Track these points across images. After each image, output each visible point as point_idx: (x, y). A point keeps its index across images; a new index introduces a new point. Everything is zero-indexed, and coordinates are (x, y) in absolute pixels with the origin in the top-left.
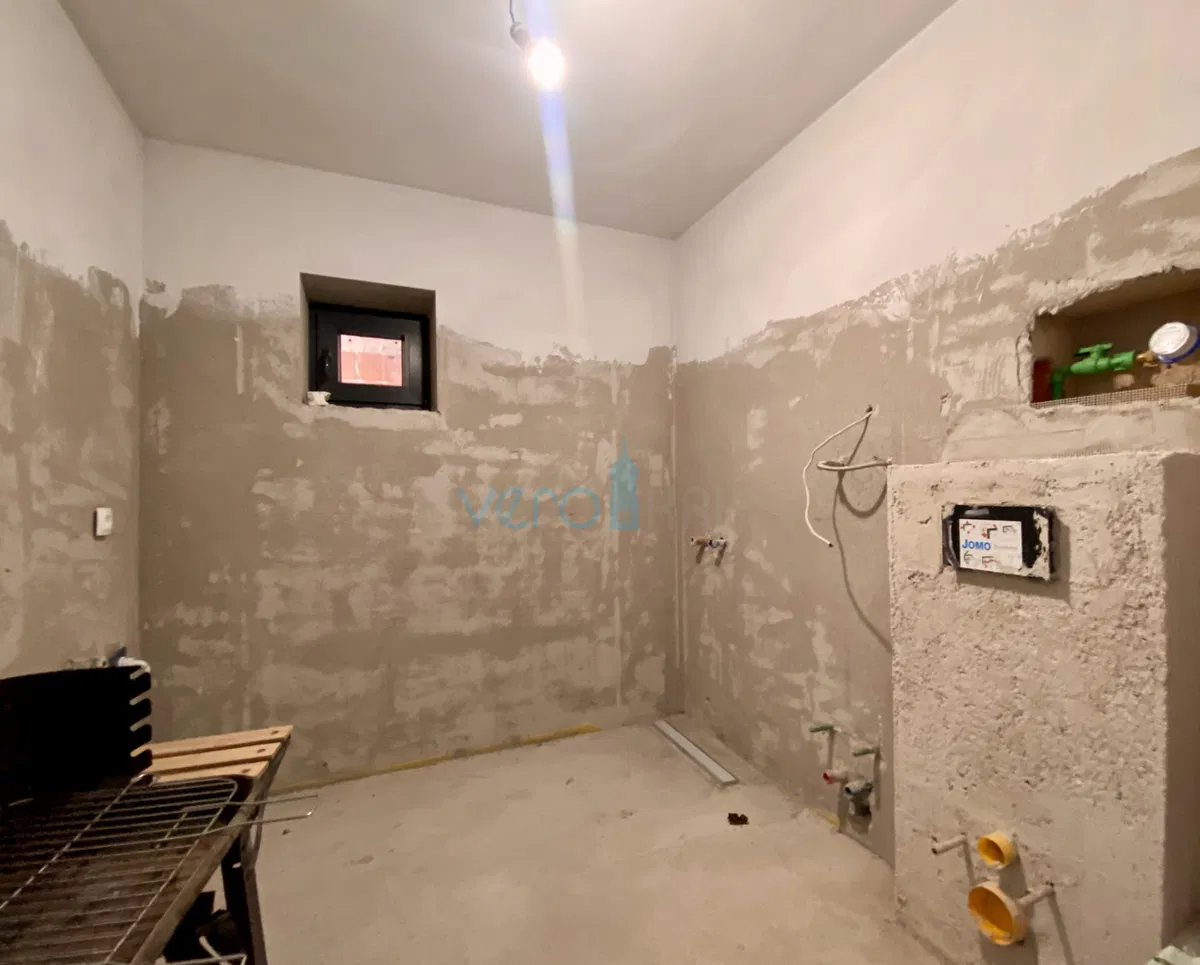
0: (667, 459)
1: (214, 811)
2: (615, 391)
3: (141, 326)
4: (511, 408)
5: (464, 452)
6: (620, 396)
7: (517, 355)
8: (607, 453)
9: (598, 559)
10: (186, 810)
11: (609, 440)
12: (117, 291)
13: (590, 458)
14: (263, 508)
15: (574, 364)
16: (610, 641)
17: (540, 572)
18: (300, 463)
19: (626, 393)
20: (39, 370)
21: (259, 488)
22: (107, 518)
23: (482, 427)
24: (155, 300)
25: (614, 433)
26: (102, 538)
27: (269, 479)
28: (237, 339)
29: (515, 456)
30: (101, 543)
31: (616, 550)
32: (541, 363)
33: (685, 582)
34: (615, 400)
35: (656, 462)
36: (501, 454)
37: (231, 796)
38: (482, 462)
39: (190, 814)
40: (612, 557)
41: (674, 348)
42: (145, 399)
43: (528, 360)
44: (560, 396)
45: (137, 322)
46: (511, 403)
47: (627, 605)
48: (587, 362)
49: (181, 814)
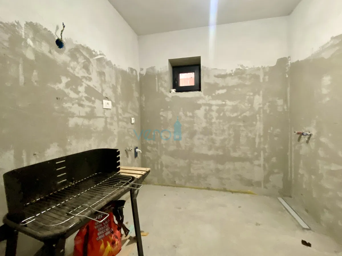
0: (285, 101)
1: (124, 183)
2: (262, 77)
3: (140, 79)
4: (223, 88)
5: (208, 102)
6: (264, 79)
7: (225, 70)
8: (258, 100)
9: (254, 137)
10: (121, 181)
11: (259, 95)
12: (134, 72)
13: (251, 102)
14: (162, 118)
15: (246, 70)
16: (259, 165)
17: (233, 139)
18: (169, 107)
19: (267, 77)
20: (119, 90)
21: (161, 113)
22: (133, 120)
23: (214, 94)
24: (142, 72)
25: (261, 92)
26: (133, 124)
27: (163, 111)
28: (156, 79)
29: (224, 103)
30: (133, 125)
31: (262, 134)
32: (233, 72)
33: (293, 148)
34: (261, 81)
35: (280, 102)
36: (220, 102)
37: (129, 181)
38: (214, 105)
39: (121, 182)
40: (260, 137)
41: (289, 57)
42: (141, 94)
43: (228, 72)
44: (240, 81)
45: (139, 78)
46: (223, 86)
47: (266, 154)
48: (250, 69)
49: (119, 182)
